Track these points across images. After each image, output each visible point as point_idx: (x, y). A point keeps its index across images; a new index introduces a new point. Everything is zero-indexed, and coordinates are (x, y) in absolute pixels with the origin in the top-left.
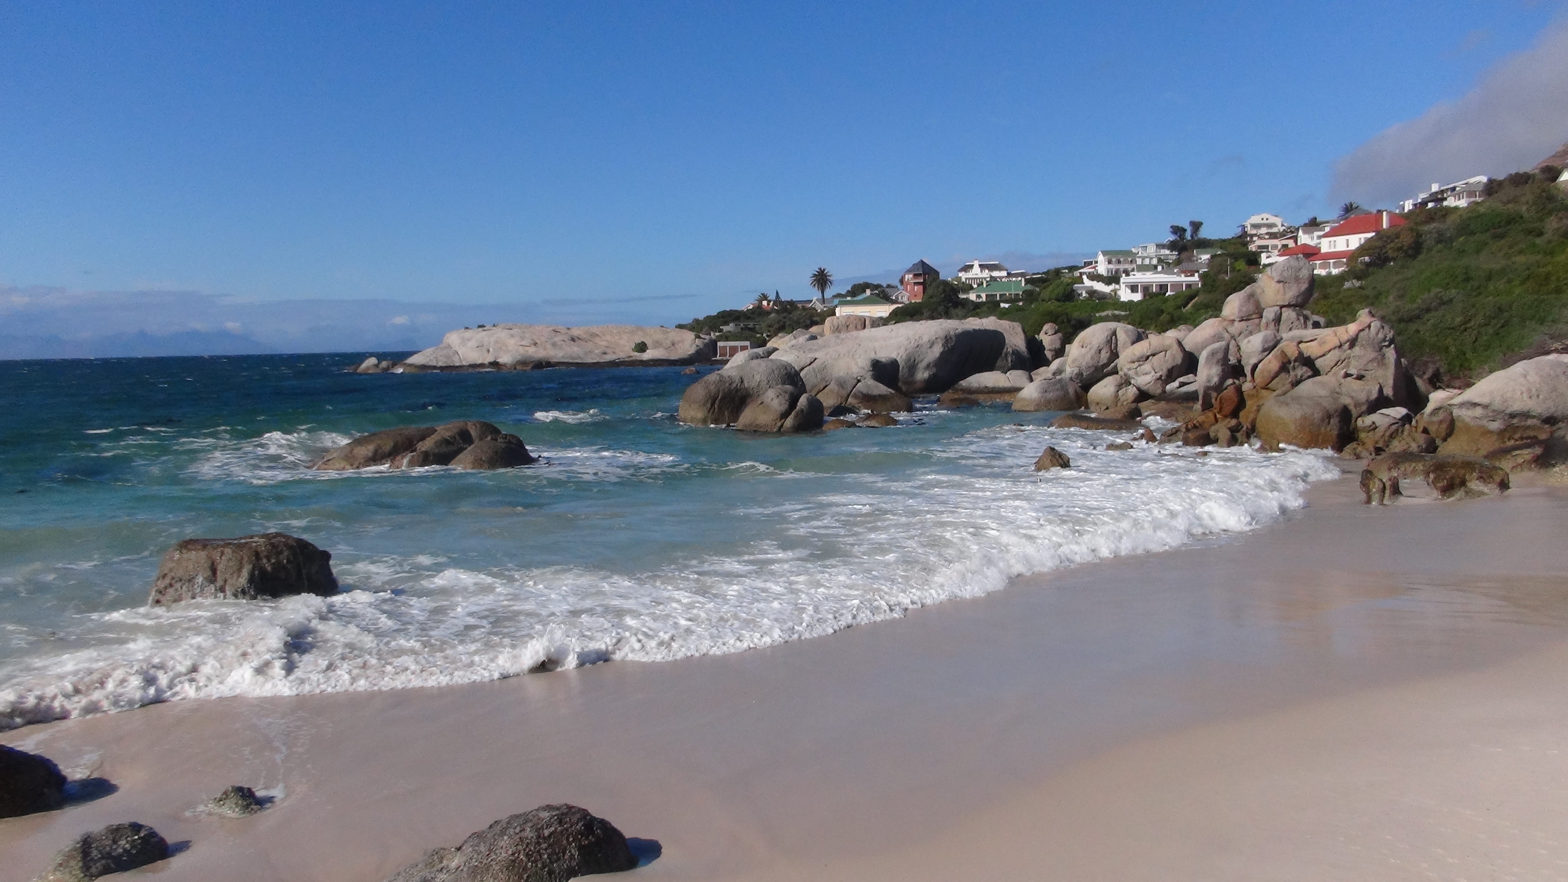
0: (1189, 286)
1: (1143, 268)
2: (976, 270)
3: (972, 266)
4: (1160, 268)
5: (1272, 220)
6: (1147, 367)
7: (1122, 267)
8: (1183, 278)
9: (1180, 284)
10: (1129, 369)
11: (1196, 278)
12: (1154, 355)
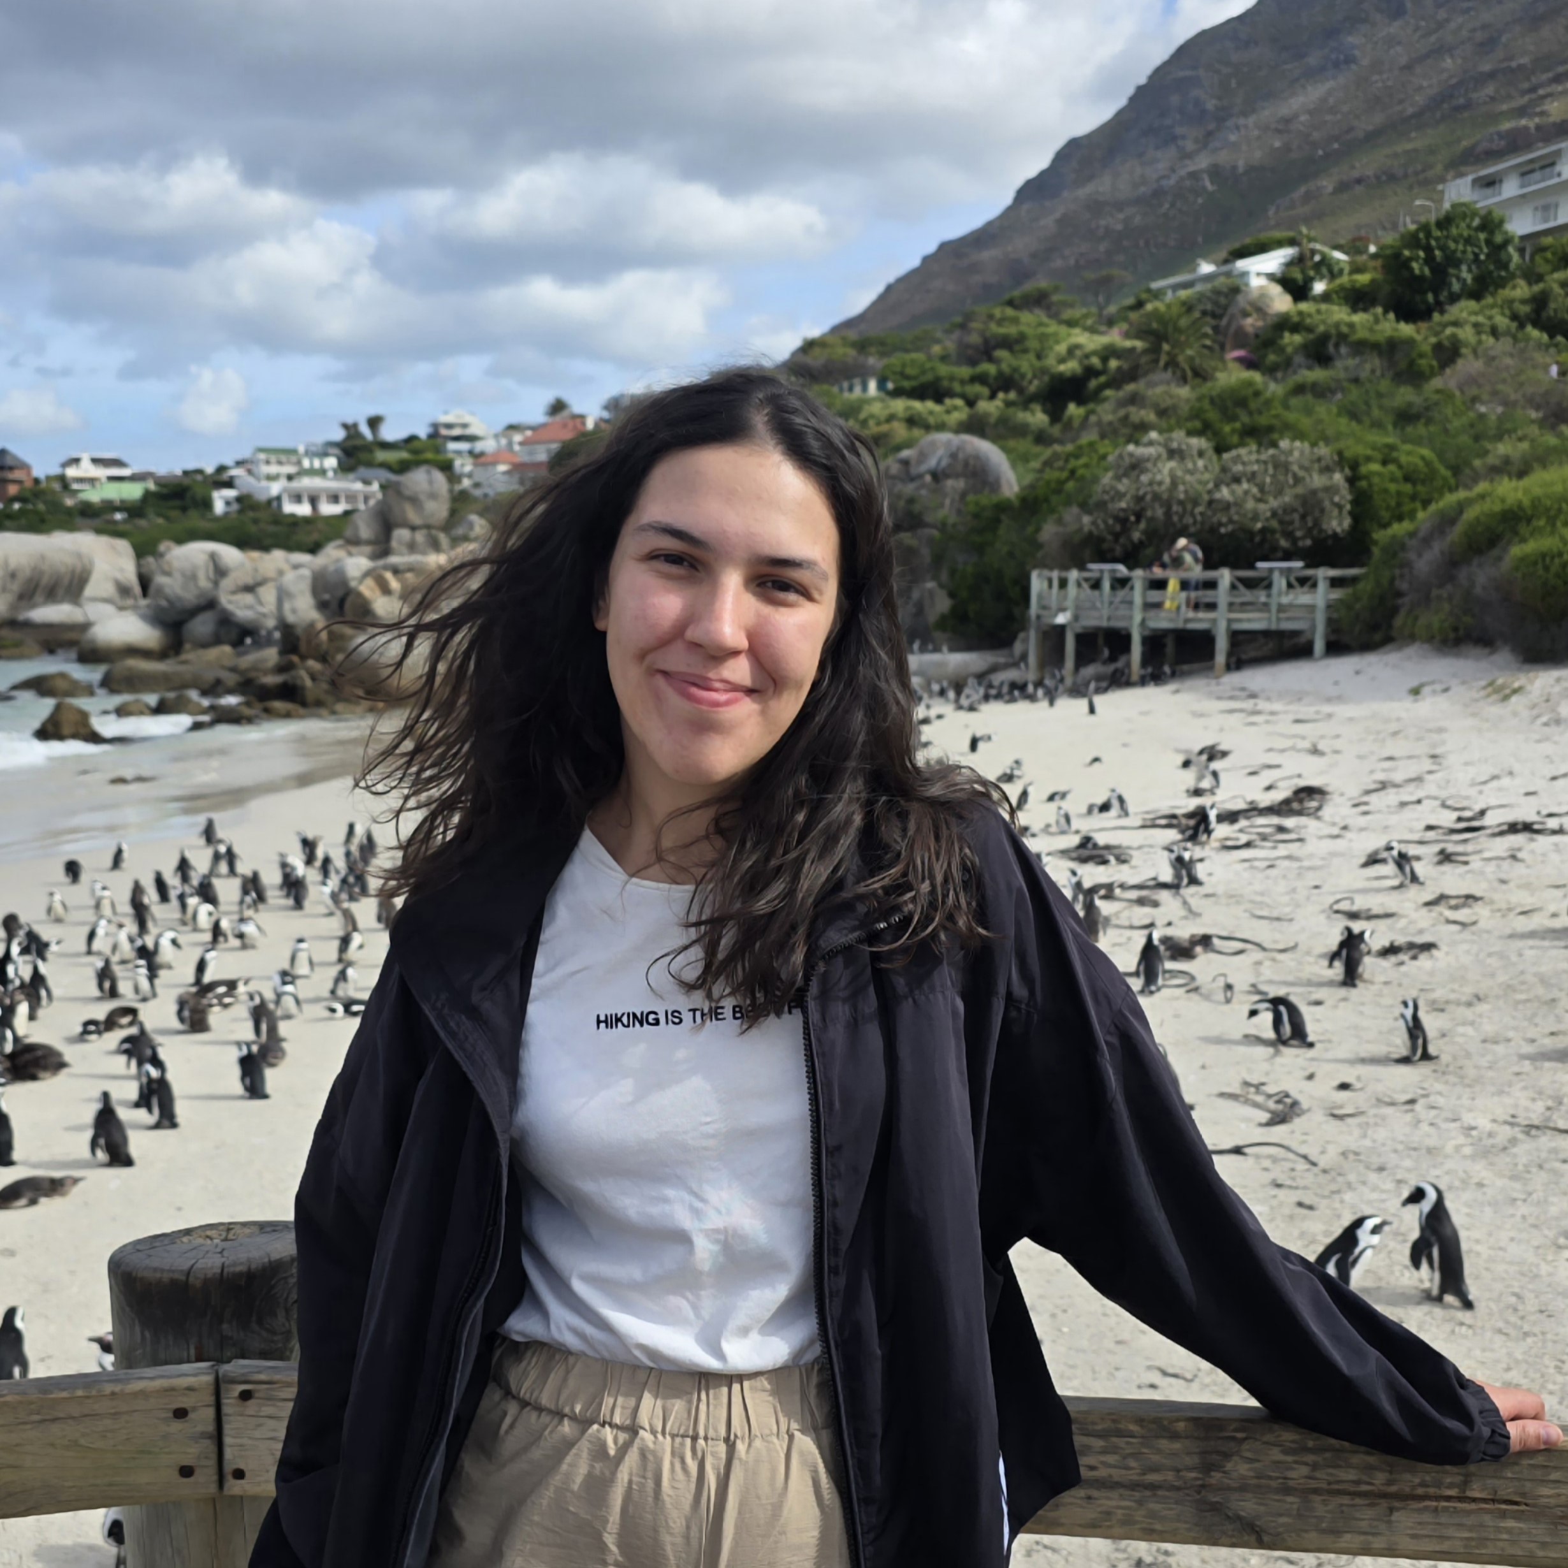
1: (311, 472)
2: (86, 464)
3: (76, 461)
4: (332, 473)
5: (467, 419)
6: (250, 599)
7: (283, 470)
8: (358, 486)
9: (355, 495)
10: (231, 602)
11: (374, 489)
12: (260, 584)
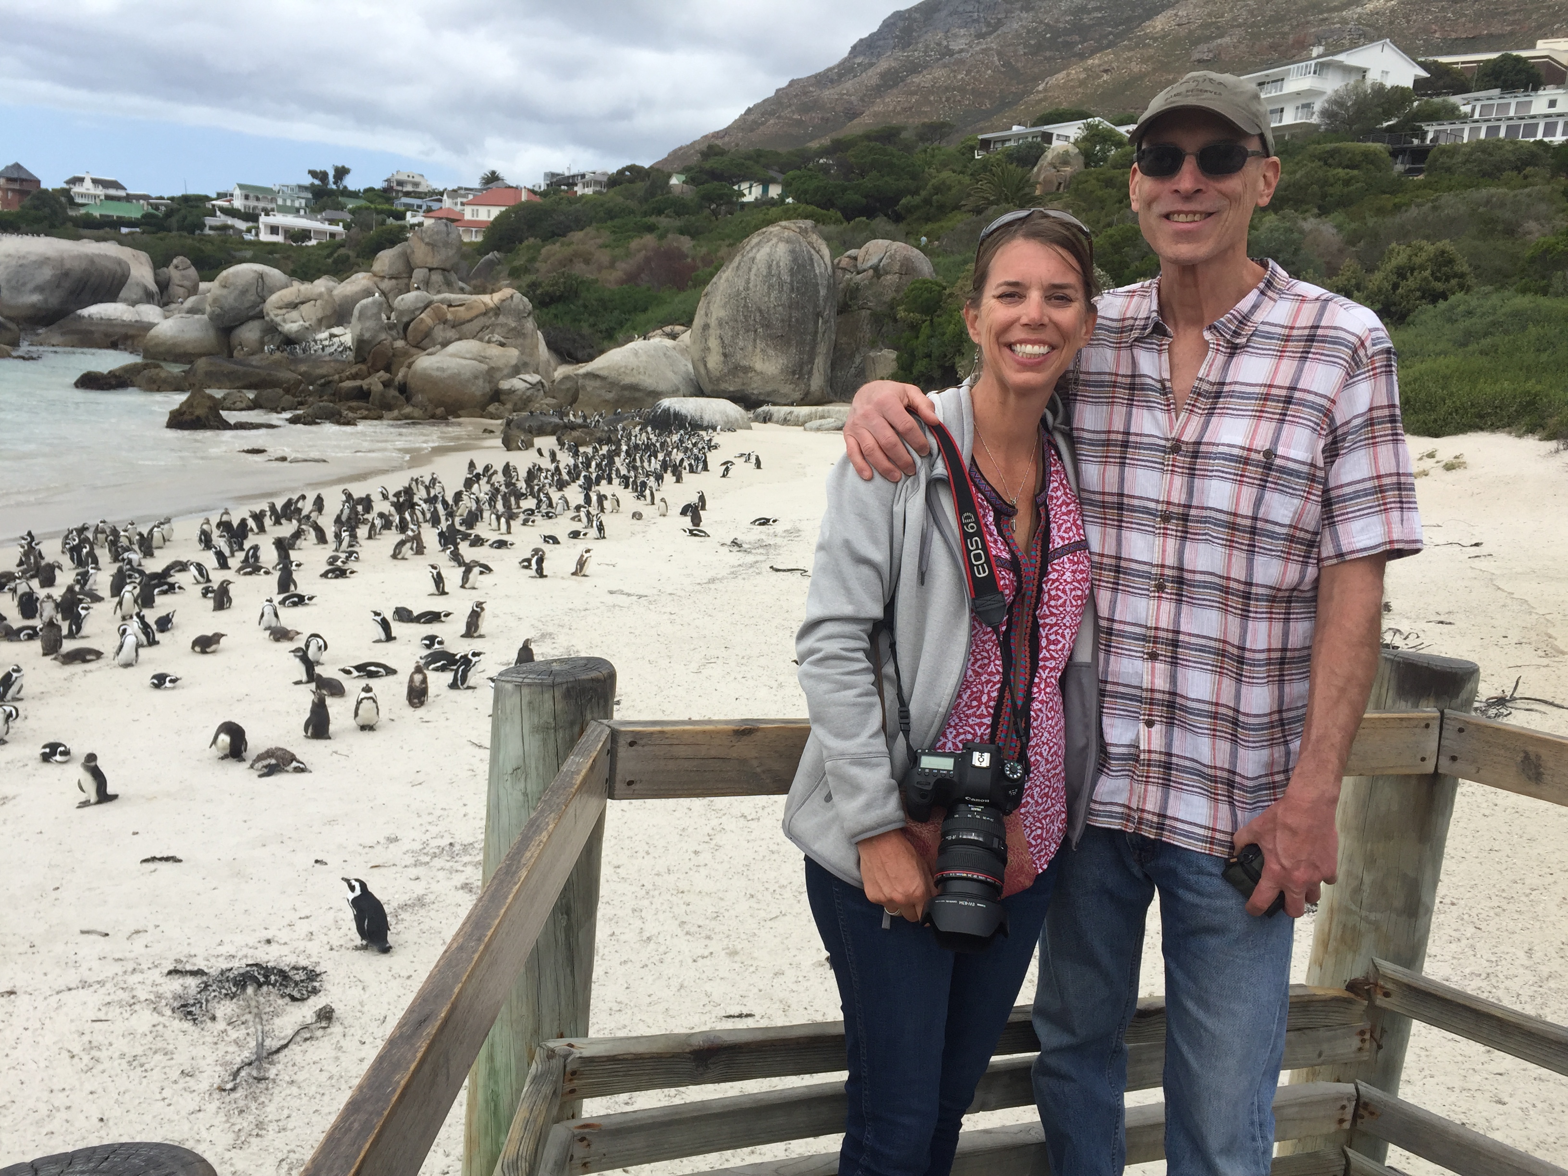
0: (333, 235)
1: (284, 210)
2: (88, 183)
3: (80, 180)
4: (302, 212)
5: (417, 179)
6: (294, 314)
7: (261, 205)
8: (326, 227)
9: (324, 233)
10: (277, 315)
11: (339, 229)
12: (303, 303)
